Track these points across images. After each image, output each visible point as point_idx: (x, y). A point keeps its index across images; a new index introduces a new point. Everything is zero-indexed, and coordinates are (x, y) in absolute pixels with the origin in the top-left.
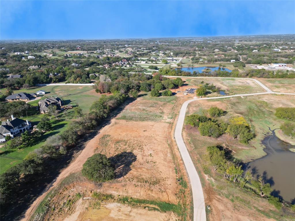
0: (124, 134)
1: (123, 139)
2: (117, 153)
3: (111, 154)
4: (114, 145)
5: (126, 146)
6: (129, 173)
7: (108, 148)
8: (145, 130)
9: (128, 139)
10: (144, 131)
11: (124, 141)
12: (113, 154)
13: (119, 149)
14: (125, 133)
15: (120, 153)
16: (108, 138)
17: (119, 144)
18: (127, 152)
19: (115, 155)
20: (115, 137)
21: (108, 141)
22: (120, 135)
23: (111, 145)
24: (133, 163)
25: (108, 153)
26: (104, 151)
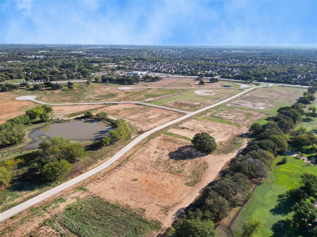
0: (167, 181)
1: (170, 175)
2: (185, 161)
3: (191, 161)
4: (184, 170)
5: (172, 165)
6: (181, 146)
7: (192, 168)
8: (133, 182)
9: (165, 173)
10: (136, 180)
11: (170, 173)
12: (189, 161)
13: (181, 164)
14: (164, 182)
15: (182, 161)
16: (189, 180)
17: (179, 169)
18: (174, 160)
19: (187, 160)
20: (179, 180)
21: (190, 177)
22: (172, 182)
23: (188, 171)
24: (174, 151)
25: (193, 163)
26: (197, 166)
